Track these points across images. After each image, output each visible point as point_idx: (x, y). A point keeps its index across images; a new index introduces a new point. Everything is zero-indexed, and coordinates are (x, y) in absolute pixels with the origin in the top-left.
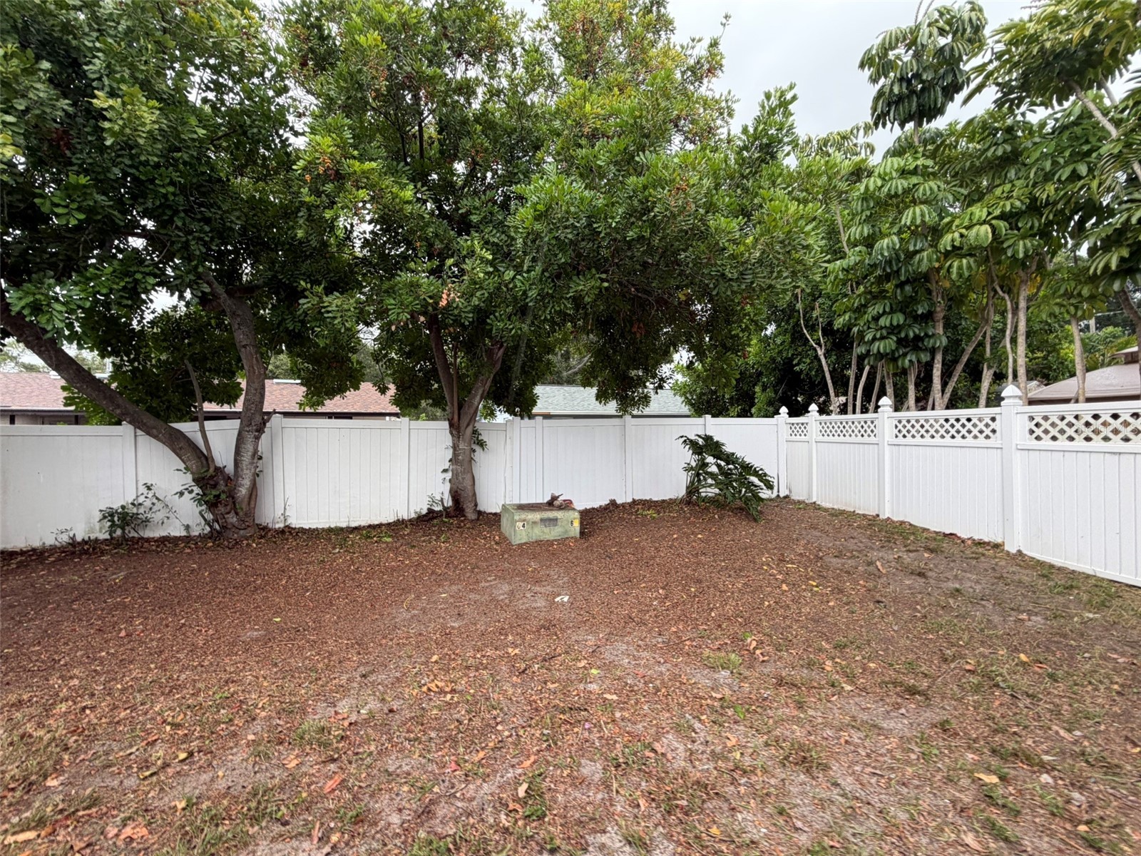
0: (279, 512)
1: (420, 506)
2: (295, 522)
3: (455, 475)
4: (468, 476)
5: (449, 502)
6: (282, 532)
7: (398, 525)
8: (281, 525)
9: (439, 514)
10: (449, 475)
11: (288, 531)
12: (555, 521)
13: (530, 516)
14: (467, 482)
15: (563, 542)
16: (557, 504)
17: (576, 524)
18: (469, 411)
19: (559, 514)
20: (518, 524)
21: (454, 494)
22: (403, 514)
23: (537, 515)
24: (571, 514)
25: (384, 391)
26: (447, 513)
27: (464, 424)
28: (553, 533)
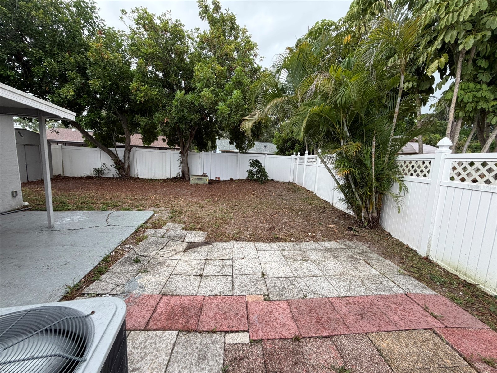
0: (136, 173)
1: (174, 175)
2: (140, 176)
3: (183, 167)
4: (186, 168)
5: (181, 175)
7: (167, 180)
8: (136, 177)
9: (178, 178)
10: (181, 167)
11: (138, 179)
12: (201, 179)
13: (195, 177)
14: (186, 169)
15: (203, 185)
16: (204, 175)
17: (208, 180)
18: (186, 149)
19: (203, 177)
20: (191, 179)
21: (183, 173)
22: (169, 177)
23: (197, 177)
24: (206, 178)
25: (164, 141)
26: (181, 178)
27: (184, 152)
28: (201, 182)
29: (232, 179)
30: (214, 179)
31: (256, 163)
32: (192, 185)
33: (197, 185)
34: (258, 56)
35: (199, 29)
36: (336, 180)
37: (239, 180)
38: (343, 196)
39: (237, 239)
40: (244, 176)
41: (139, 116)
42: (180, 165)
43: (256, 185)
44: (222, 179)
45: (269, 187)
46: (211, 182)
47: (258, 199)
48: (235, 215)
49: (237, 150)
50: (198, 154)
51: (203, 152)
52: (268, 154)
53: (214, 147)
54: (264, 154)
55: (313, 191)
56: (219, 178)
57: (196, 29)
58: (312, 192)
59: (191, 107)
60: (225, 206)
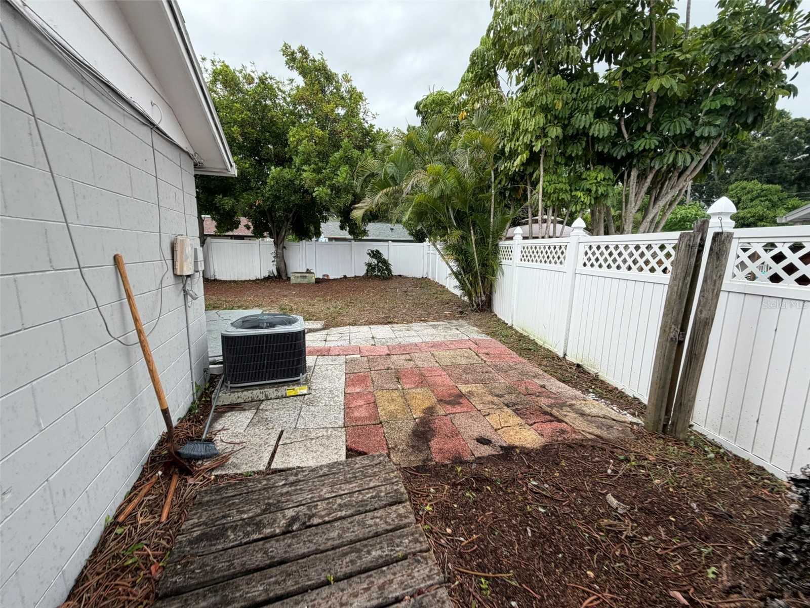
0: (212, 274)
1: (266, 274)
2: (218, 278)
3: (277, 262)
4: (283, 263)
5: (276, 273)
6: (214, 280)
7: (256, 281)
8: (213, 278)
9: (272, 277)
10: (275, 263)
11: (215, 280)
12: (306, 277)
13: (297, 275)
14: (282, 265)
15: (308, 284)
16: (308, 271)
17: (314, 278)
18: (281, 238)
19: (307, 275)
20: (292, 278)
21: (278, 270)
22: (259, 277)
23: (299, 275)
24: (311, 275)
25: (248, 228)
26: (276, 277)
27: (279, 242)
28: (305, 281)
29: (345, 277)
30: (321, 277)
31: (376, 254)
32: (294, 285)
33: (300, 285)
34: (369, 114)
35: (293, 80)
36: (450, 267)
37: (356, 277)
38: (458, 283)
39: (354, 324)
40: (362, 271)
41: (221, 196)
42: (273, 259)
43: (376, 282)
44: (331, 277)
45: (393, 284)
46: (318, 281)
47: (378, 297)
48: (351, 310)
49: (350, 237)
50: (296, 243)
51: (304, 241)
52: (393, 241)
53: (318, 234)
54: (387, 241)
55: (444, 284)
56: (327, 276)
57: (290, 80)
58: (444, 287)
59: (290, 185)
60: (340, 304)
